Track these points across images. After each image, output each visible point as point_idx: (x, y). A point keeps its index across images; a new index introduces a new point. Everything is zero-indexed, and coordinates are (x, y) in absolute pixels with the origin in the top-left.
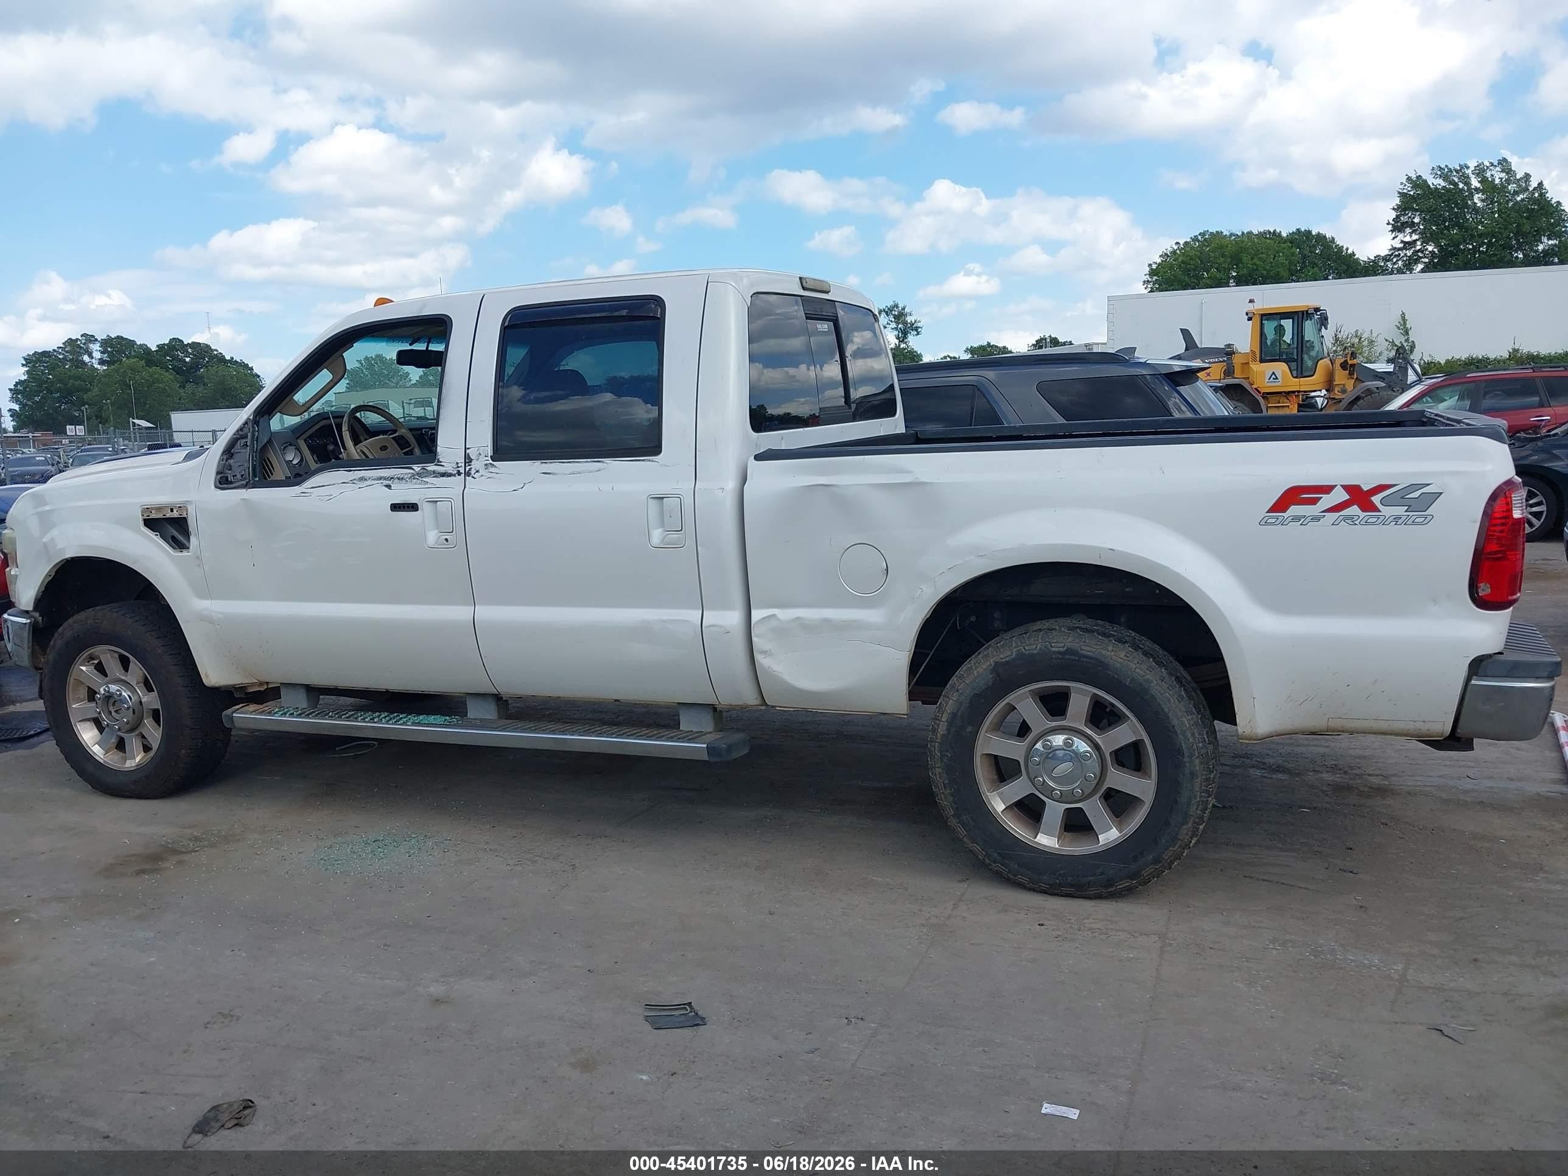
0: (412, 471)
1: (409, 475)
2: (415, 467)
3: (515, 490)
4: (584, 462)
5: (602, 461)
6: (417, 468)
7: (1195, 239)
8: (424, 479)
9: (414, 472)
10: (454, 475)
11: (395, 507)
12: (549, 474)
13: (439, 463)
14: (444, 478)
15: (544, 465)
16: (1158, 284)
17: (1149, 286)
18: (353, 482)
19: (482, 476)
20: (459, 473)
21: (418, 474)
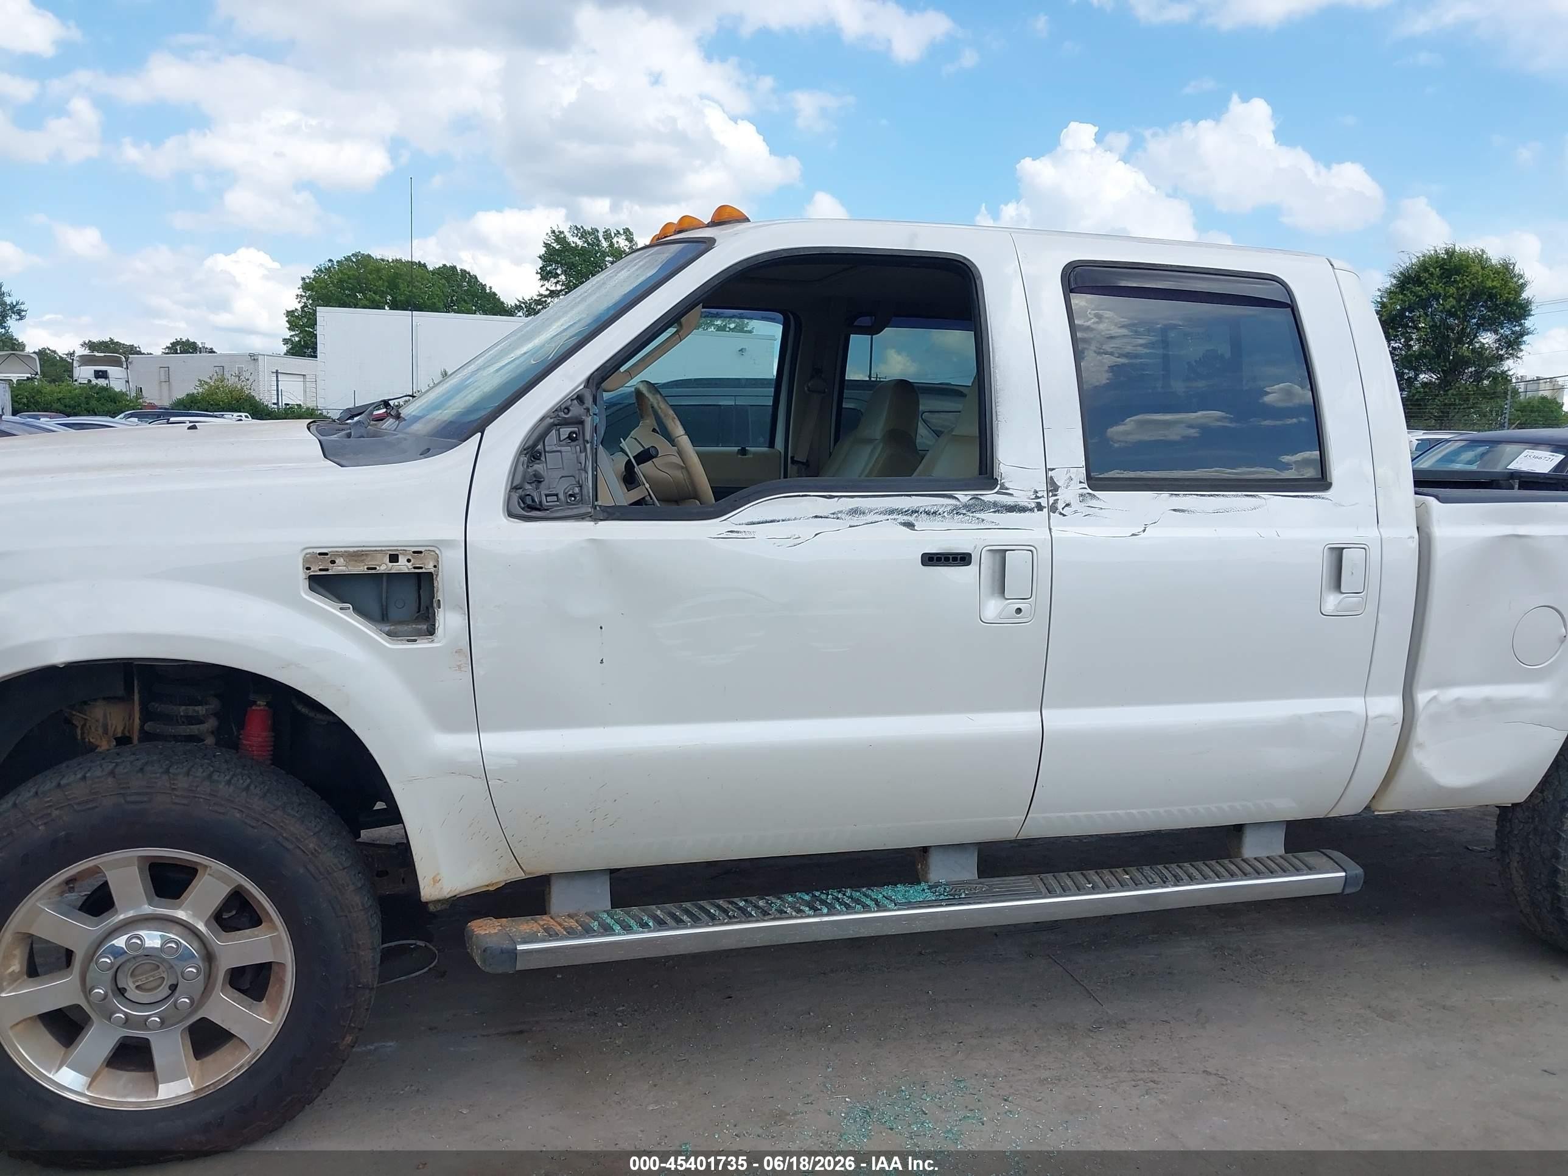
0: (953, 502)
1: (949, 509)
2: (959, 494)
3: (1133, 535)
4: (1234, 496)
5: (1257, 495)
6: (963, 497)
7: (348, 259)
8: (978, 515)
9: (958, 503)
10: (1032, 510)
11: (931, 559)
12: (1183, 511)
13: (1004, 491)
14: (1014, 513)
15: (1174, 498)
16: (312, 300)
17: (303, 301)
18: (836, 516)
19: (1076, 512)
20: (1040, 507)
21: (965, 506)
